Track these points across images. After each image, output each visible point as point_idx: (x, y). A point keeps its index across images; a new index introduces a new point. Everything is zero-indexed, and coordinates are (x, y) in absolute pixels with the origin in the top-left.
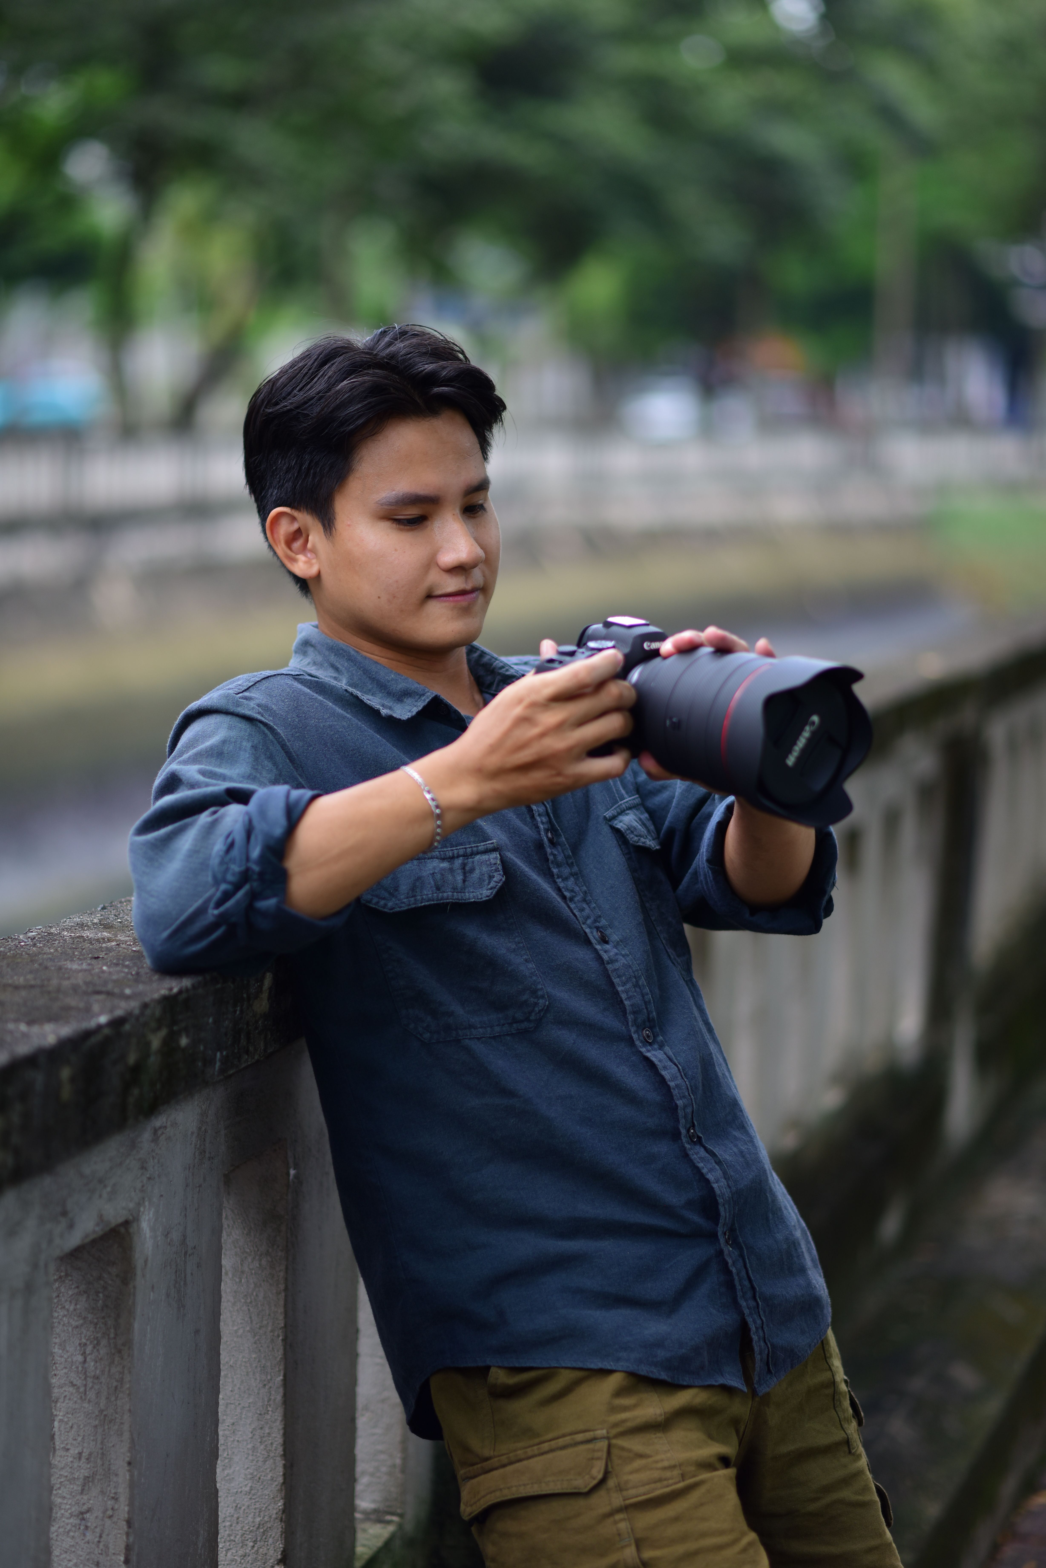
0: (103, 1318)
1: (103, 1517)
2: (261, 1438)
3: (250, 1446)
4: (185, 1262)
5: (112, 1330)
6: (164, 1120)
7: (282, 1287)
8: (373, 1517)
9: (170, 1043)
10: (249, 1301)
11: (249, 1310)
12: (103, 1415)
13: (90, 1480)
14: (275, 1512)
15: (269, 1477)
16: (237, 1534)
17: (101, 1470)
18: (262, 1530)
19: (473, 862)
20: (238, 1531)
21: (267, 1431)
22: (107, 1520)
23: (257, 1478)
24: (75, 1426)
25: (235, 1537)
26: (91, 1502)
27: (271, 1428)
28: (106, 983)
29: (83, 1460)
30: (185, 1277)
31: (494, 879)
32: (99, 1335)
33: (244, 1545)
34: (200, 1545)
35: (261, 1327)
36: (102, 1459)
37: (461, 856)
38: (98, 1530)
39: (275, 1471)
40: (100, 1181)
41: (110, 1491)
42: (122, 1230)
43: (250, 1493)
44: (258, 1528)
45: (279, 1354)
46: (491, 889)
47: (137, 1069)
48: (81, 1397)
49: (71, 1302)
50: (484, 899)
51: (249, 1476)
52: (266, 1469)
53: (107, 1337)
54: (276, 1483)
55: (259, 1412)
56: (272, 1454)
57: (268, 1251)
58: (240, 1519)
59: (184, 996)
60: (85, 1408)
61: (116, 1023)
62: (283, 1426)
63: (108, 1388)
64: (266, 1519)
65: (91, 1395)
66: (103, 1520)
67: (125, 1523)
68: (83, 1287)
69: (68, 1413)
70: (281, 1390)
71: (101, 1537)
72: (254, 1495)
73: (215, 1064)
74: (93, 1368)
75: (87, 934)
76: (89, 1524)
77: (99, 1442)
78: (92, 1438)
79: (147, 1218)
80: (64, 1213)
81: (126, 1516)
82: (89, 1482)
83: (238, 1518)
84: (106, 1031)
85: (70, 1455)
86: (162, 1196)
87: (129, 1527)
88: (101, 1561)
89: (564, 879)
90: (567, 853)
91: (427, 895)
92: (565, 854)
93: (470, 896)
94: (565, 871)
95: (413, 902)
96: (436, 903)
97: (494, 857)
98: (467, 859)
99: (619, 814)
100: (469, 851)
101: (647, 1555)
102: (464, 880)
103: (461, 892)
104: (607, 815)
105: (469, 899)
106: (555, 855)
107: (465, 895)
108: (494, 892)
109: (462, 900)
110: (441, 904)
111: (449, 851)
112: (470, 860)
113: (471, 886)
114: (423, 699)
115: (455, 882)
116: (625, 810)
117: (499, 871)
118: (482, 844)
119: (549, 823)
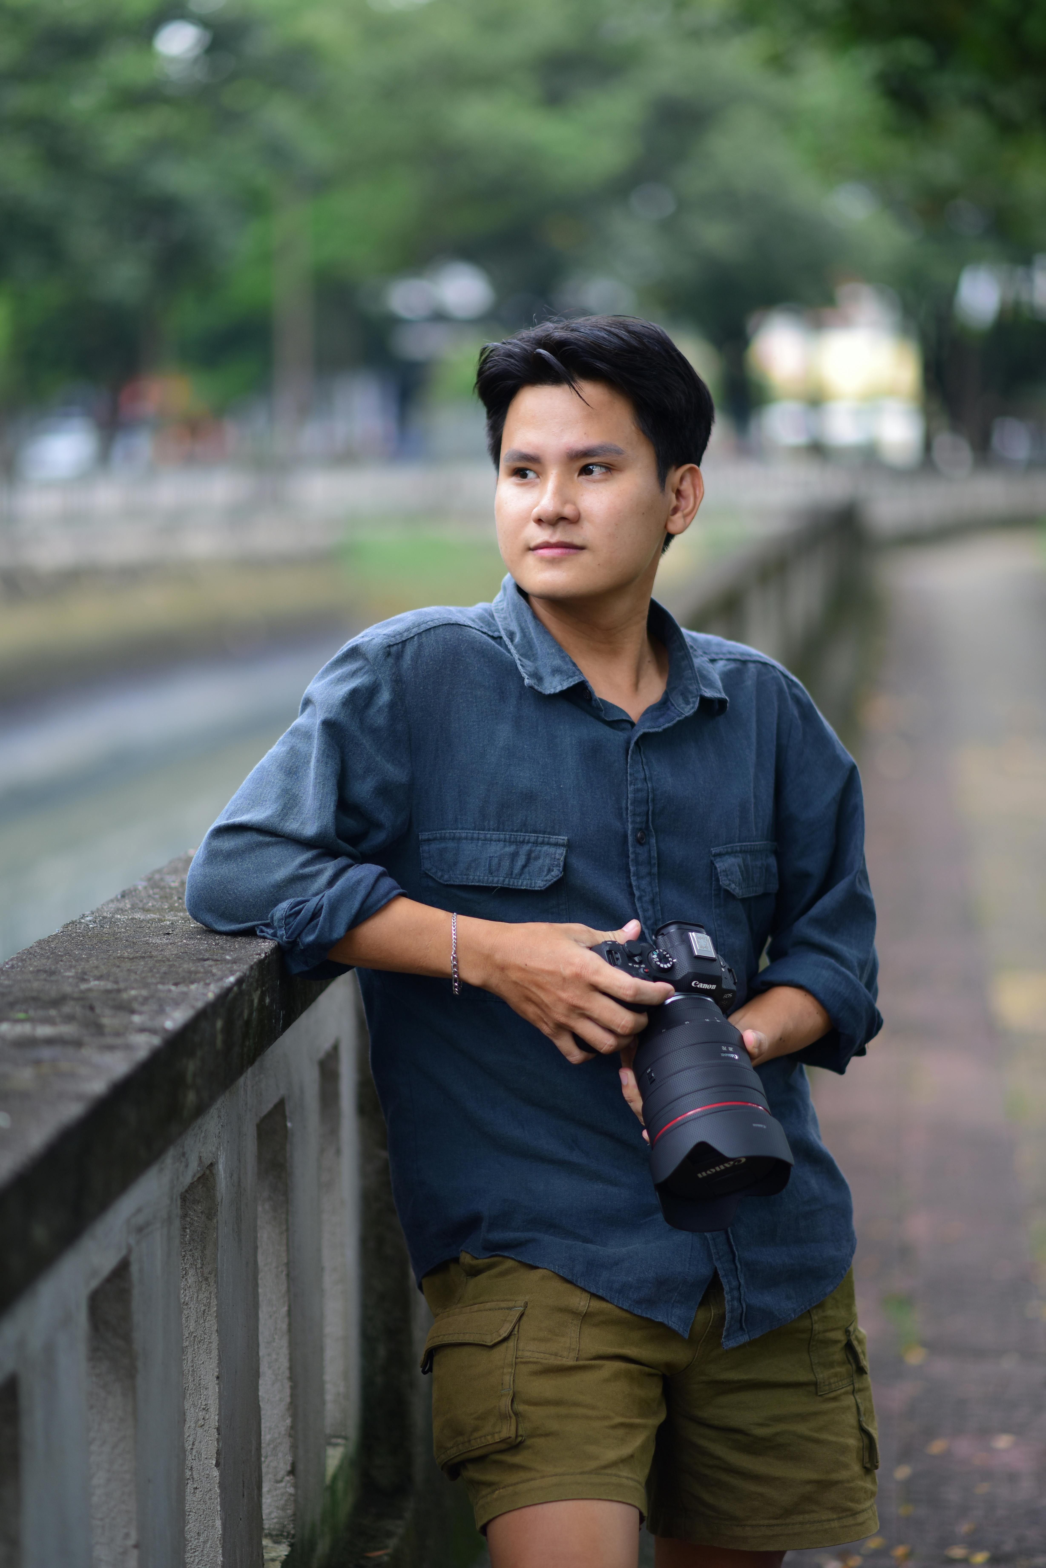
0: (191, 1250)
1: (196, 1426)
4: (240, 1201)
5: (199, 1261)
7: (284, 1227)
9: (261, 999)
12: (193, 1336)
17: (192, 1386)
19: (540, 851)
22: (198, 1429)
30: (241, 1215)
31: (552, 873)
32: (188, 1266)
34: (253, 1453)
36: (192, 1375)
37: (531, 843)
41: (201, 1403)
46: (546, 881)
50: (536, 889)
53: (195, 1267)
61: (240, 982)
63: (197, 1313)
66: (195, 1430)
67: (215, 1430)
71: (193, 1444)
79: (222, 1161)
80: (184, 1154)
81: (217, 1424)
84: (235, 989)
87: (219, 1434)
88: (194, 1466)
89: (639, 877)
90: (652, 854)
91: (479, 877)
92: (650, 855)
93: (523, 883)
94: (644, 870)
95: (465, 880)
96: (485, 885)
97: (561, 852)
98: (536, 846)
99: (727, 853)
100: (540, 840)
101: (521, 1408)
102: (524, 867)
103: (515, 878)
104: (714, 850)
105: (521, 886)
106: (639, 854)
107: (518, 882)
108: (548, 885)
109: (512, 886)
110: (489, 887)
111: (521, 836)
112: (539, 848)
113: (529, 873)
114: (570, 680)
115: (512, 867)
116: (736, 852)
117: (560, 867)
118: (554, 837)
119: (644, 823)
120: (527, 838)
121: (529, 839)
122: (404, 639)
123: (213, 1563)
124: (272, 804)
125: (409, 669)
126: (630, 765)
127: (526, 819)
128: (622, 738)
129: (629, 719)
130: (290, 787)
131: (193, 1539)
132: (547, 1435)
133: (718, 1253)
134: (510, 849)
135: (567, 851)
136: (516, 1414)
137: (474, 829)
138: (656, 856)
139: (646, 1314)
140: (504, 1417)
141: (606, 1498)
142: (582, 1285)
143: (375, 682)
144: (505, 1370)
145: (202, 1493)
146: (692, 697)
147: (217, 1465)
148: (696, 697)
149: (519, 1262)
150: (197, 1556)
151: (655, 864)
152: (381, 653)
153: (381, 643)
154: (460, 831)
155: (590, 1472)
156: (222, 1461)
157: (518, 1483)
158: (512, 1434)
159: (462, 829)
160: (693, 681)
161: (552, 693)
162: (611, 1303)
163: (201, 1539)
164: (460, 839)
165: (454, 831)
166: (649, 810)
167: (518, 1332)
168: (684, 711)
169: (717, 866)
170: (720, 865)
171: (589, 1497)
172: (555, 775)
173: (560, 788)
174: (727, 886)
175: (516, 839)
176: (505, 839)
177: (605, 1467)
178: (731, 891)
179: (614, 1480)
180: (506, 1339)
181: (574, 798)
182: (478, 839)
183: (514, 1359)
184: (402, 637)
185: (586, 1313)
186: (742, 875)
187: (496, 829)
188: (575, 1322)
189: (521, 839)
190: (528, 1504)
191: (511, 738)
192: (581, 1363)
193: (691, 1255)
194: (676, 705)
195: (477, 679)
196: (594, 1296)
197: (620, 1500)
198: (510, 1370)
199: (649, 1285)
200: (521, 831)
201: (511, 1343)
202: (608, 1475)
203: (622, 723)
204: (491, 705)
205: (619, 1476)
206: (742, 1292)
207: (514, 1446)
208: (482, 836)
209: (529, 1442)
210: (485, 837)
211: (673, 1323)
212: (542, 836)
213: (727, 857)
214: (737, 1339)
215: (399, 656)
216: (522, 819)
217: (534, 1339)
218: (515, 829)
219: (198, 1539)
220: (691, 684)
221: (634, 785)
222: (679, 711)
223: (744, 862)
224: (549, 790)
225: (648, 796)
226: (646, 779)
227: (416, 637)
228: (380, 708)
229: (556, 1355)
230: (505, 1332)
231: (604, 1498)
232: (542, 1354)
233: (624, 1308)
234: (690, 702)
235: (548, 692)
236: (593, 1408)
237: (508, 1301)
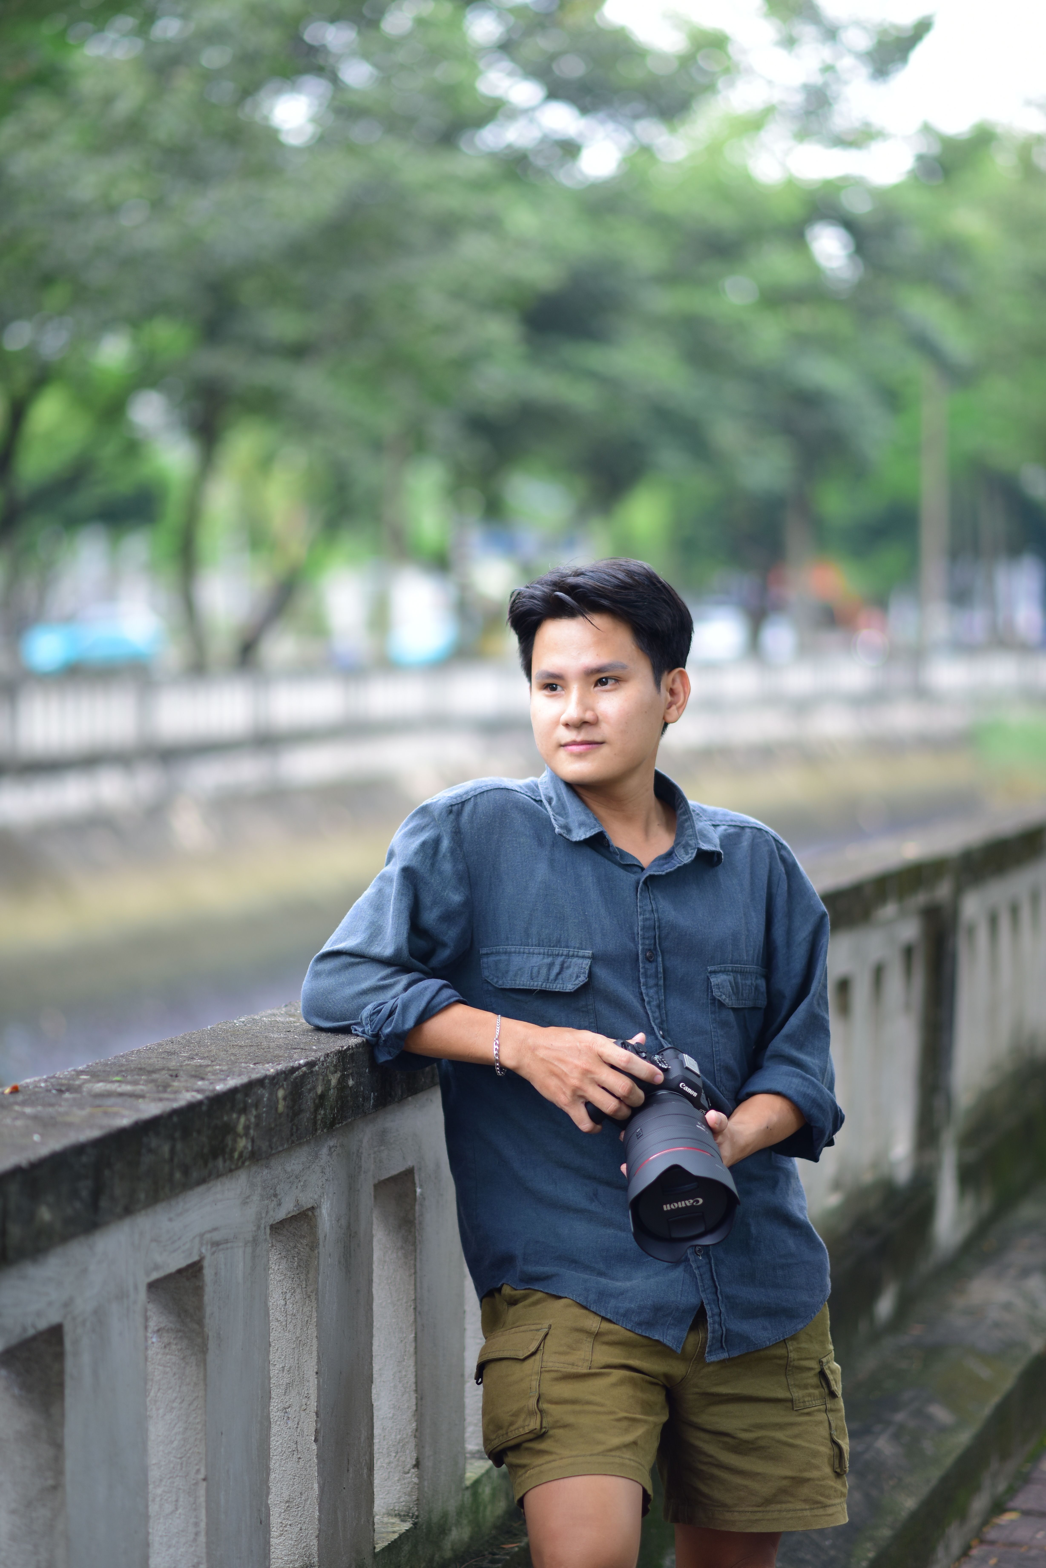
0: (298, 1274)
1: (300, 1410)
2: (400, 1378)
3: (392, 1385)
4: (350, 1241)
5: (304, 1282)
6: (336, 1141)
7: (413, 1271)
8: (477, 1455)
9: (342, 1080)
10: (389, 1281)
11: (389, 1288)
12: (298, 1340)
13: (291, 1385)
14: (410, 1431)
15: (406, 1406)
16: (384, 1448)
17: (298, 1378)
18: (401, 1444)
19: (571, 962)
20: (384, 1445)
21: (404, 1373)
22: (302, 1412)
23: (397, 1407)
24: (280, 1349)
25: (383, 1450)
26: (291, 1400)
27: (406, 1371)
28: (298, 1044)
29: (285, 1371)
30: (350, 1252)
31: (580, 979)
32: (295, 1286)
33: (389, 1455)
34: (362, 1440)
35: (398, 1300)
36: (298, 1370)
37: (564, 955)
38: (296, 1419)
39: (409, 1402)
40: (297, 1177)
41: (304, 1392)
42: (310, 1213)
43: (392, 1418)
44: (399, 1443)
45: (412, 1319)
46: (575, 985)
47: (322, 1097)
48: (284, 1329)
49: (275, 1264)
50: (567, 991)
51: (392, 1406)
52: (404, 1400)
53: (301, 1287)
54: (411, 1410)
55: (398, 1360)
56: (408, 1390)
57: (402, 1246)
58: (386, 1437)
59: (351, 1052)
60: (286, 1336)
61: (311, 1064)
62: (415, 1370)
63: (302, 1322)
64: (404, 1436)
65: (290, 1327)
66: (299, 1413)
67: (315, 1414)
68: (283, 1254)
69: (274, 1340)
70: (413, 1344)
71: (298, 1424)
72: (395, 1419)
73: (370, 1100)
74: (292, 1309)
75: (279, 1019)
76: (290, 1416)
77: (296, 1359)
78: (291, 1357)
79: (326, 1207)
80: (275, 1195)
81: (316, 1409)
82: (290, 1387)
83: (384, 1436)
84: (304, 1069)
85: (276, 1369)
86: (335, 1193)
87: (317, 1417)
88: (298, 1441)
89: (648, 987)
90: (659, 970)
91: (523, 982)
92: (657, 970)
93: (557, 987)
94: (652, 982)
95: (513, 984)
96: (527, 988)
97: (586, 963)
98: (568, 958)
99: (720, 971)
100: (571, 953)
101: (545, 1406)
102: (559, 974)
103: (550, 983)
104: (710, 969)
105: (555, 989)
106: (648, 969)
107: (553, 986)
108: (576, 988)
109: (549, 988)
110: (531, 989)
111: (556, 950)
112: (570, 960)
113: (562, 979)
114: (592, 830)
115: (548, 975)
116: (728, 971)
117: (585, 974)
118: (582, 951)
119: (652, 945)
120: (561, 952)
121: (563, 952)
122: (463, 800)
123: (312, 1517)
124: (362, 934)
125: (466, 823)
126: (639, 900)
127: (560, 937)
128: (633, 879)
129: (640, 865)
130: (376, 920)
131: (297, 1497)
132: (565, 1426)
133: (704, 1286)
134: (548, 960)
135: (591, 962)
136: (541, 1411)
137: (521, 945)
138: (662, 971)
139: (646, 1333)
140: (531, 1413)
141: (611, 1474)
142: (594, 1310)
143: (439, 835)
144: (533, 1378)
145: (304, 1462)
146: (692, 849)
147: (316, 1440)
148: (694, 849)
149: (547, 1293)
150: (300, 1510)
151: (661, 977)
152: (444, 811)
153: (445, 803)
154: (511, 947)
155: (598, 1454)
156: (321, 1439)
157: (542, 1464)
158: (538, 1426)
159: (512, 945)
160: (693, 838)
161: (578, 840)
162: (617, 1324)
163: (303, 1498)
164: (510, 953)
165: (506, 947)
166: (656, 935)
167: (543, 1347)
168: (684, 860)
169: (712, 981)
170: (714, 980)
171: (597, 1473)
172: (581, 905)
173: (585, 914)
174: (718, 996)
175: (553, 953)
176: (544, 952)
177: (611, 1450)
178: (722, 1001)
179: (617, 1460)
180: (534, 1354)
181: (596, 923)
182: (524, 953)
183: (540, 1369)
184: (462, 798)
185: (597, 1332)
186: (733, 990)
187: (537, 945)
188: (589, 1339)
189: (557, 953)
190: (550, 1480)
191: (547, 874)
192: (593, 1371)
193: (682, 1289)
194: (678, 856)
195: (520, 830)
196: (604, 1318)
197: (622, 1475)
198: (536, 1377)
199: (648, 1310)
200: (557, 947)
201: (538, 1357)
202: (613, 1456)
203: (633, 867)
204: (531, 849)
205: (622, 1458)
206: (723, 1318)
207: (540, 1435)
208: (526, 951)
209: (551, 1432)
210: (529, 951)
211: (668, 1341)
212: (573, 950)
213: (720, 974)
214: (718, 1355)
215: (459, 813)
216: (557, 937)
217: (555, 1353)
218: (552, 945)
219: (300, 1497)
220: (691, 840)
221: (643, 915)
222: (680, 860)
223: (734, 980)
224: (577, 915)
225: (655, 924)
226: (653, 910)
227: (472, 798)
228: (444, 854)
229: (573, 1364)
230: (533, 1348)
231: (609, 1474)
232: (561, 1364)
233: (627, 1328)
234: (689, 853)
235: (574, 840)
236: (602, 1405)
237: (537, 1324)
